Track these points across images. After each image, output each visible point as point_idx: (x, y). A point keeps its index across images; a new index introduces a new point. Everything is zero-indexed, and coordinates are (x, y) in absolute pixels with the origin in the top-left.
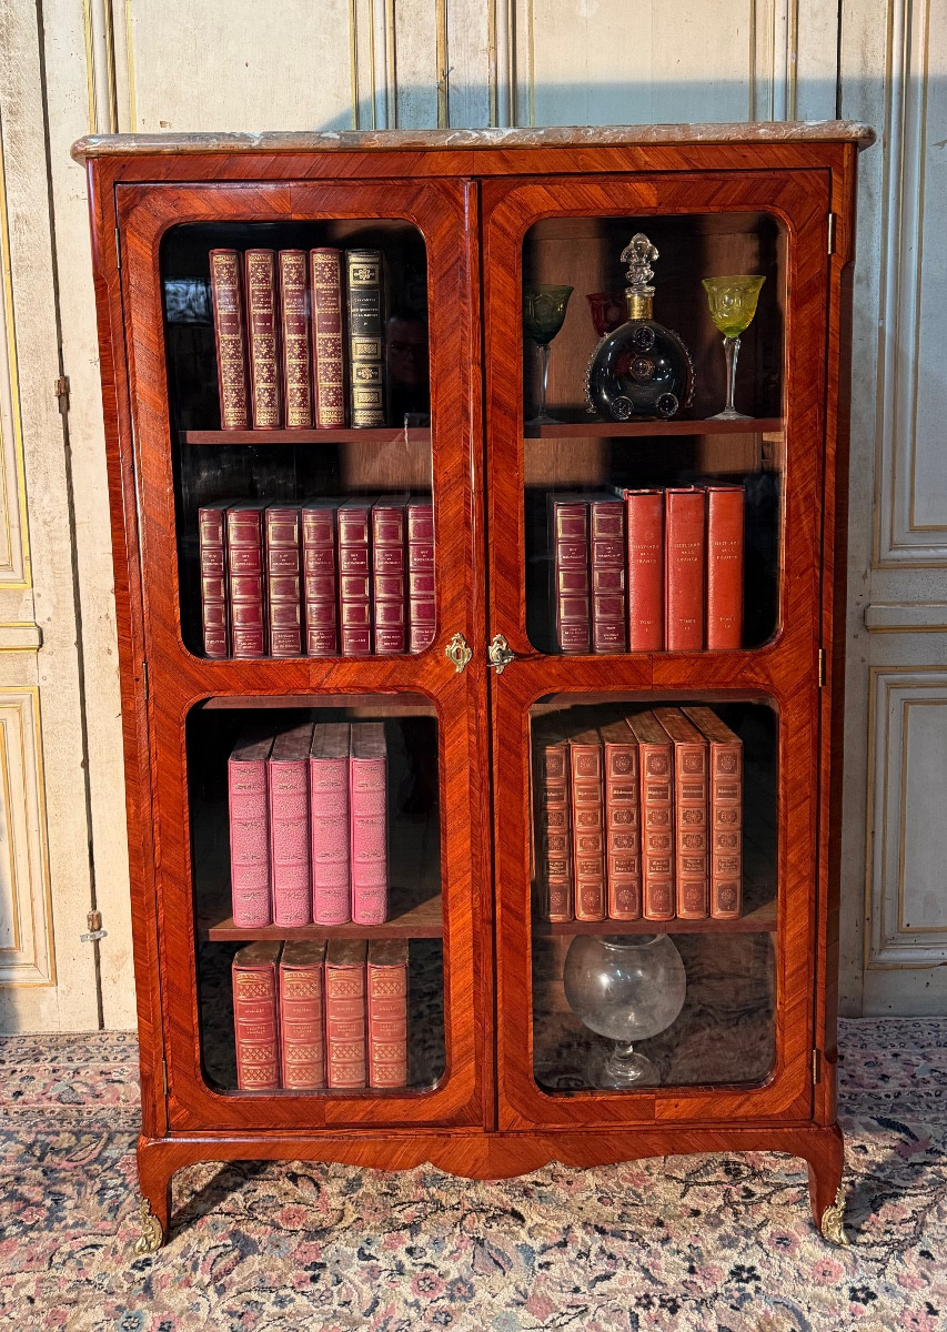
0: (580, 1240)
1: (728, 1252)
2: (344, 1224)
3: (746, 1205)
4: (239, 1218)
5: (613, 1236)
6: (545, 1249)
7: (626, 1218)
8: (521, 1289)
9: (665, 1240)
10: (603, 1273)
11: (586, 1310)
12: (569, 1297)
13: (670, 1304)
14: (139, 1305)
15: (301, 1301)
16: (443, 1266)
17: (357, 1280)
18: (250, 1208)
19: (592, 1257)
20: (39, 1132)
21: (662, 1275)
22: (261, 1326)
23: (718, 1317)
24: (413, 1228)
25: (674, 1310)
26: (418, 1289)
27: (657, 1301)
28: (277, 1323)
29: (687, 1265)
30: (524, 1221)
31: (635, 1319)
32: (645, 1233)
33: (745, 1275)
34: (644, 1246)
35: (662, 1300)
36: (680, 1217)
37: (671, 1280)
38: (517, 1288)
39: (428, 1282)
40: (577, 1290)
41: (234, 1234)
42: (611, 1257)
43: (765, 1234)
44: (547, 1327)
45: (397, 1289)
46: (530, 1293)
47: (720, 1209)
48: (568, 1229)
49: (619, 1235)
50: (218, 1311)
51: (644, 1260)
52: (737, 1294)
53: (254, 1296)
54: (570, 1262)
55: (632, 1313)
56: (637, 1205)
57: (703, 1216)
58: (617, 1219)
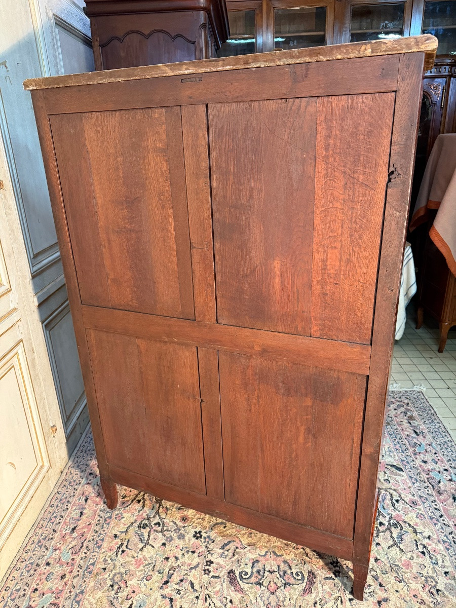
0: (170, 592)
1: (186, 538)
3: (163, 526)
5: (170, 578)
7: (161, 571)
9: (177, 558)
10: (190, 585)
11: (208, 595)
12: (200, 601)
13: (209, 563)
19: (181, 588)
21: (194, 563)
23: (217, 548)
25: (212, 563)
27: (207, 567)
29: (190, 553)
31: (214, 577)
32: (171, 565)
33: (198, 535)
34: (179, 566)
35: (207, 565)
36: (165, 550)
37: (197, 560)
40: (197, 598)
42: (182, 581)
43: (180, 524)
47: (164, 536)
48: (163, 597)
49: (170, 576)
51: (186, 568)
52: (207, 540)
54: (181, 598)
55: (212, 578)
56: (155, 565)
57: (166, 542)
58: (161, 575)
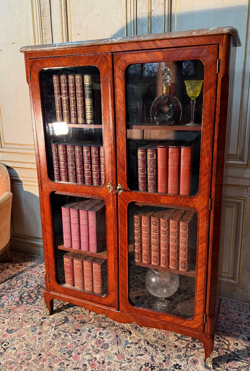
1: (177, 360)
2: (90, 322)
3: (191, 349)
4: (69, 314)
5: (150, 345)
6: (132, 343)
7: (156, 342)
8: (119, 351)
9: (163, 351)
10: (142, 354)
11: (131, 361)
12: (129, 357)
14: (38, 327)
15: (70, 337)
16: (105, 339)
17: (84, 336)
18: (73, 312)
19: (141, 349)
20: (42, 282)
21: (156, 359)
22: (58, 340)
24: (104, 328)
25: (152, 369)
26: (96, 343)
27: (150, 365)
28: (62, 340)
29: (164, 359)
30: (131, 334)
31: (142, 367)
32: (159, 347)
33: (177, 367)
34: (156, 350)
35: (151, 366)
36: (171, 346)
37: (157, 361)
38: (118, 350)
39: (99, 342)
40: (132, 356)
41: (66, 317)
42: (146, 350)
43: (191, 358)
44: (119, 362)
45: (92, 341)
46: (121, 353)
47: (183, 348)
48: (140, 340)
49: (152, 346)
50: (52, 333)
51: (154, 354)
53: (61, 333)
54: (135, 348)
55: (142, 366)
56: (162, 340)
57: (177, 348)
58: (154, 342)
